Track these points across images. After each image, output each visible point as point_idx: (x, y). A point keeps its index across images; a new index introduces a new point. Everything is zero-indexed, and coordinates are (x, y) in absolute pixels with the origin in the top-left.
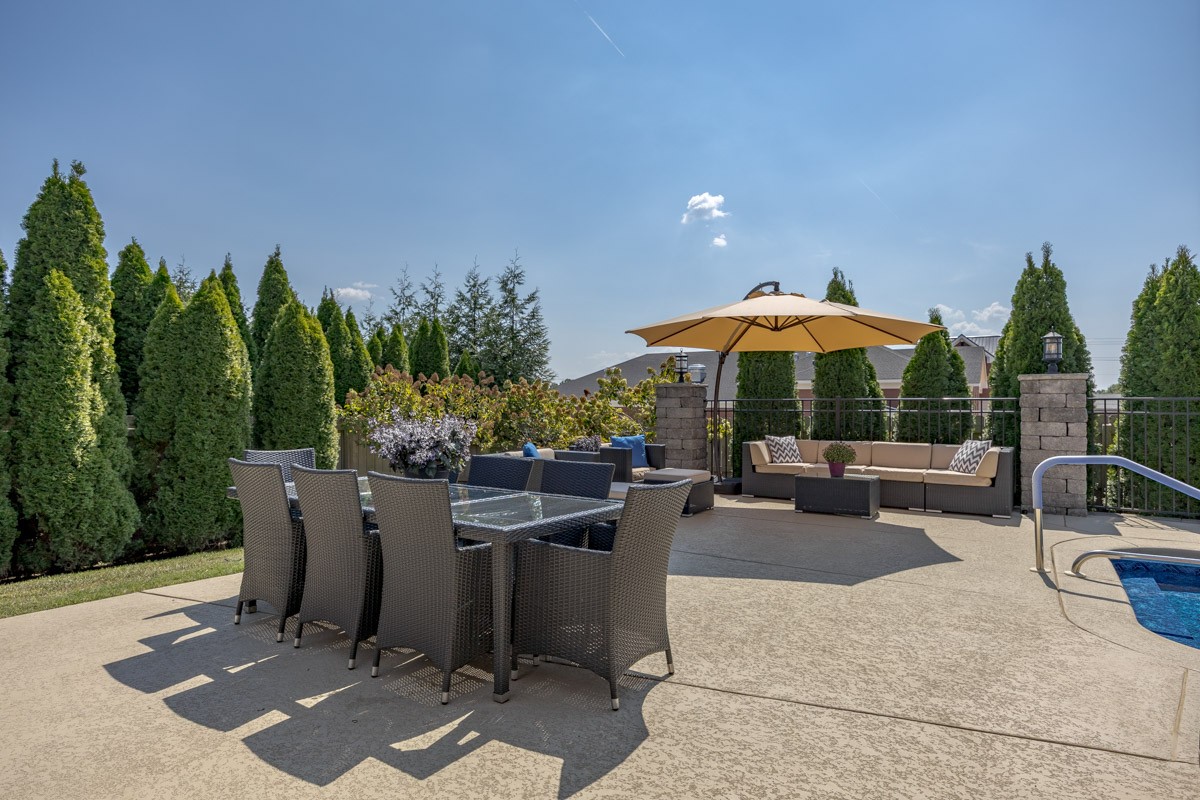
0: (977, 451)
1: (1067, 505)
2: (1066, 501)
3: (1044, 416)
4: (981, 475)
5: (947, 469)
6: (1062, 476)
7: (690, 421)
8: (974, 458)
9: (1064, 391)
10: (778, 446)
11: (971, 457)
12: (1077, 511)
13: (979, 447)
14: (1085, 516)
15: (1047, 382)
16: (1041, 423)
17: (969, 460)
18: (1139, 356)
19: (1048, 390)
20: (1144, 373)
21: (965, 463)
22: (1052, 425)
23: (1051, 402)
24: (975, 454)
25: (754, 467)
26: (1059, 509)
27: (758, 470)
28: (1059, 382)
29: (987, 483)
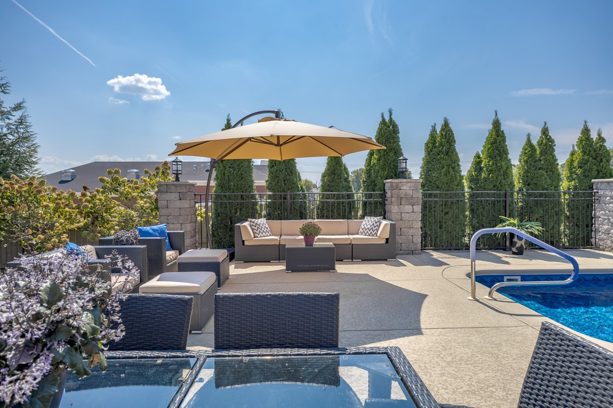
0: (376, 223)
1: (413, 249)
2: (412, 247)
3: (403, 202)
4: (381, 237)
5: (358, 234)
6: (410, 234)
7: (188, 210)
8: (375, 227)
9: (412, 189)
10: (257, 226)
11: (373, 226)
12: (417, 252)
13: (377, 221)
14: (421, 254)
15: (404, 183)
16: (401, 206)
17: (372, 228)
18: (430, 171)
19: (404, 187)
20: (432, 179)
21: (369, 230)
22: (407, 207)
23: (406, 194)
24: (375, 225)
25: (243, 241)
26: (409, 252)
27: (246, 243)
28: (410, 184)
29: (384, 242)
